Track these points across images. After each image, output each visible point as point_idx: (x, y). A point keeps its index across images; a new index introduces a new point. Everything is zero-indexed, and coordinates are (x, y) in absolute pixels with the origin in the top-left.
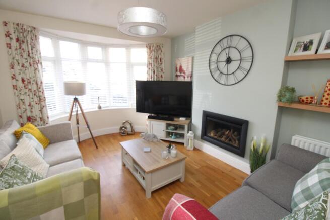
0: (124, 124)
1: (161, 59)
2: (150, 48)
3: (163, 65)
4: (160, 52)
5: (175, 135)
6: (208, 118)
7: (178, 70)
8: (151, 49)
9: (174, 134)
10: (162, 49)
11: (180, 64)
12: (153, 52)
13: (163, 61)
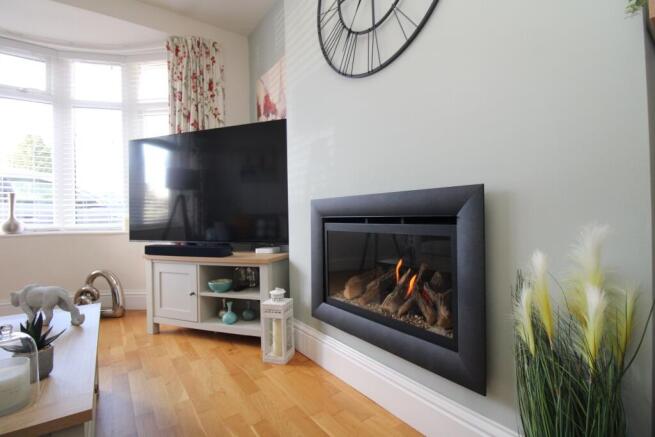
0: (92, 279)
1: (211, 84)
2: (177, 50)
3: (219, 99)
4: (205, 61)
5: (234, 310)
6: (330, 226)
7: (262, 112)
8: (181, 54)
9: (229, 305)
10: (213, 53)
11: (266, 91)
12: (185, 60)
13: (218, 88)
